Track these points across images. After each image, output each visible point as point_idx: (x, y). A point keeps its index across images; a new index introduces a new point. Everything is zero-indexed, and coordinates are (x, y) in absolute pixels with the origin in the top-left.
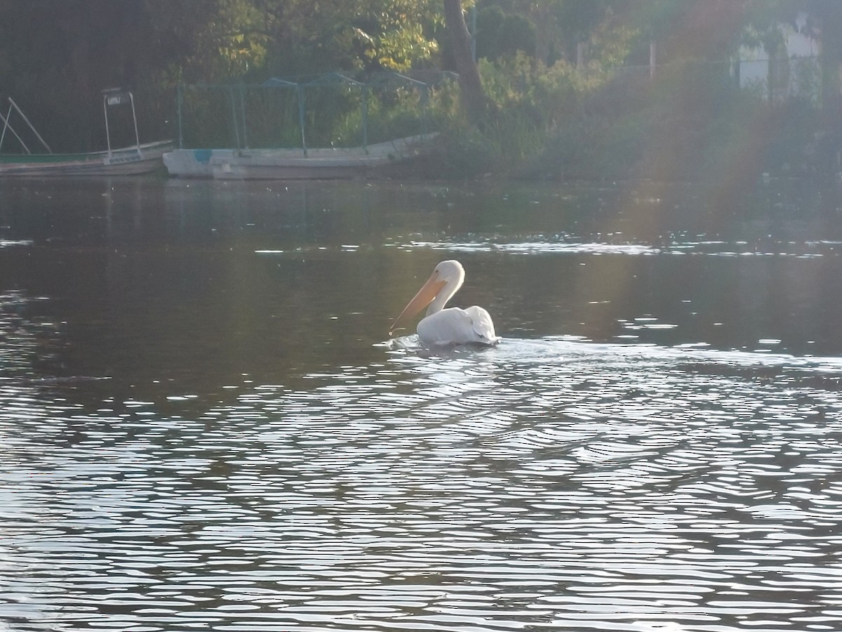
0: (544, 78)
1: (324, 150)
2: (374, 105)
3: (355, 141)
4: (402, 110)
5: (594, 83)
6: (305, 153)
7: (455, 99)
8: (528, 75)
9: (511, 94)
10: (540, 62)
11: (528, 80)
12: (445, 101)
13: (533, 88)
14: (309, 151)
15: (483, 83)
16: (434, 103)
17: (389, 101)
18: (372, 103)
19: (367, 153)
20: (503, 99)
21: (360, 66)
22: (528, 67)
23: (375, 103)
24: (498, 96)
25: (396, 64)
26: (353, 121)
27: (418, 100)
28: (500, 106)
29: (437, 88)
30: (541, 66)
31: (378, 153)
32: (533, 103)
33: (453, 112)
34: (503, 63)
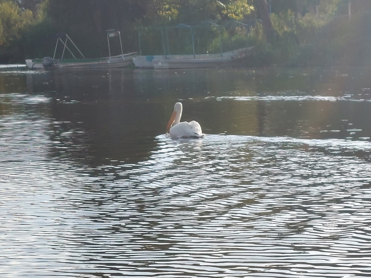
0: (300, 21)
1: (202, 55)
2: (226, 35)
3: (217, 51)
4: (238, 37)
5: (322, 23)
6: (195, 56)
7: (261, 31)
8: (293, 20)
9: (286, 29)
10: (299, 14)
11: (294, 22)
12: (257, 32)
13: (296, 26)
14: (196, 56)
15: (273, 24)
16: (252, 34)
17: (232, 33)
19: (222, 56)
20: (282, 31)
21: (219, 18)
22: (293, 17)
23: (226, 34)
24: (280, 30)
25: (236, 17)
26: (217, 42)
27: (245, 33)
28: (281, 34)
29: (253, 27)
30: (299, 16)
31: (227, 56)
32: (295, 32)
33: (260, 37)
34: (282, 15)
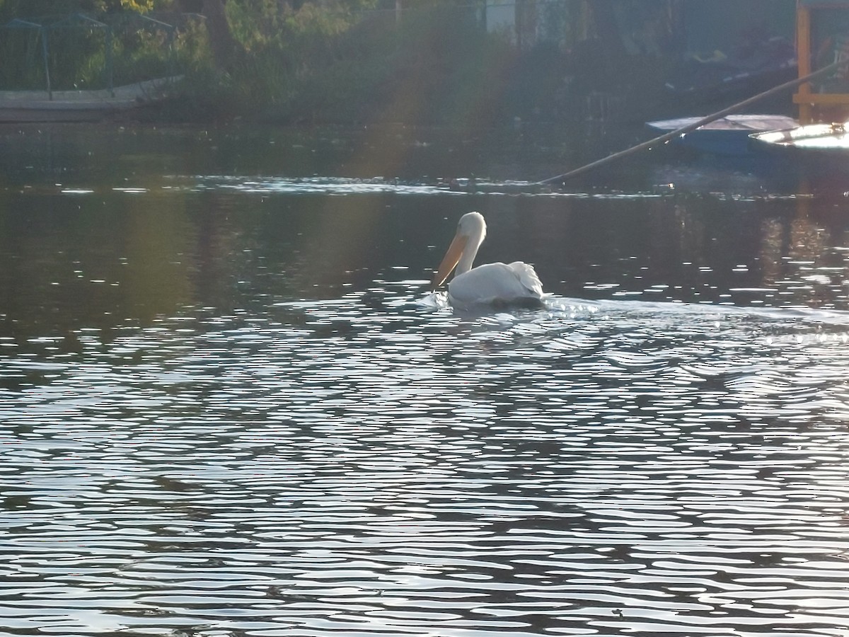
0: (291, 20)
1: (68, 92)
2: (117, 47)
3: (98, 83)
4: (146, 53)
5: (341, 26)
6: (51, 95)
7: (202, 41)
8: (275, 17)
9: (259, 37)
10: (287, 4)
11: (275, 22)
12: (191, 44)
13: (281, 31)
14: (54, 94)
15: (231, 26)
16: (179, 46)
17: (131, 44)
18: (115, 45)
19: (113, 95)
20: (251, 41)
21: (103, 7)
22: (274, 10)
23: (117, 45)
24: (245, 39)
25: (138, 6)
26: (96, 61)
27: (161, 43)
28: (248, 49)
29: (182, 31)
30: (288, 8)
31: (125, 95)
32: (281, 45)
33: (198, 54)
34: (250, 5)
